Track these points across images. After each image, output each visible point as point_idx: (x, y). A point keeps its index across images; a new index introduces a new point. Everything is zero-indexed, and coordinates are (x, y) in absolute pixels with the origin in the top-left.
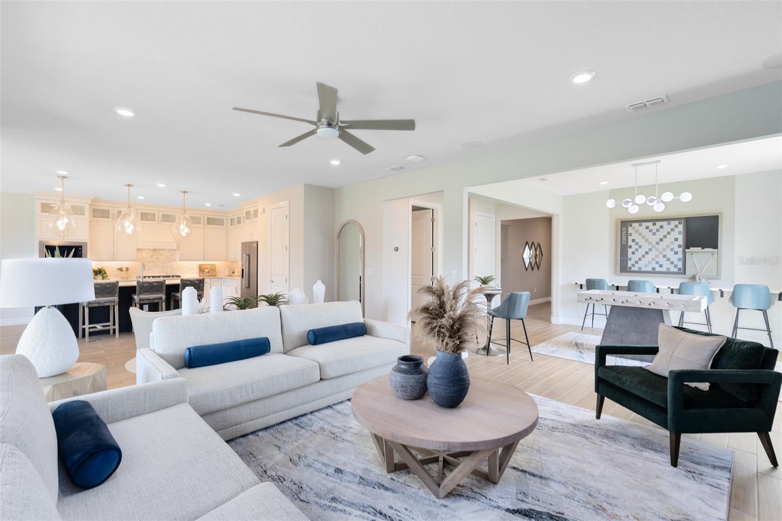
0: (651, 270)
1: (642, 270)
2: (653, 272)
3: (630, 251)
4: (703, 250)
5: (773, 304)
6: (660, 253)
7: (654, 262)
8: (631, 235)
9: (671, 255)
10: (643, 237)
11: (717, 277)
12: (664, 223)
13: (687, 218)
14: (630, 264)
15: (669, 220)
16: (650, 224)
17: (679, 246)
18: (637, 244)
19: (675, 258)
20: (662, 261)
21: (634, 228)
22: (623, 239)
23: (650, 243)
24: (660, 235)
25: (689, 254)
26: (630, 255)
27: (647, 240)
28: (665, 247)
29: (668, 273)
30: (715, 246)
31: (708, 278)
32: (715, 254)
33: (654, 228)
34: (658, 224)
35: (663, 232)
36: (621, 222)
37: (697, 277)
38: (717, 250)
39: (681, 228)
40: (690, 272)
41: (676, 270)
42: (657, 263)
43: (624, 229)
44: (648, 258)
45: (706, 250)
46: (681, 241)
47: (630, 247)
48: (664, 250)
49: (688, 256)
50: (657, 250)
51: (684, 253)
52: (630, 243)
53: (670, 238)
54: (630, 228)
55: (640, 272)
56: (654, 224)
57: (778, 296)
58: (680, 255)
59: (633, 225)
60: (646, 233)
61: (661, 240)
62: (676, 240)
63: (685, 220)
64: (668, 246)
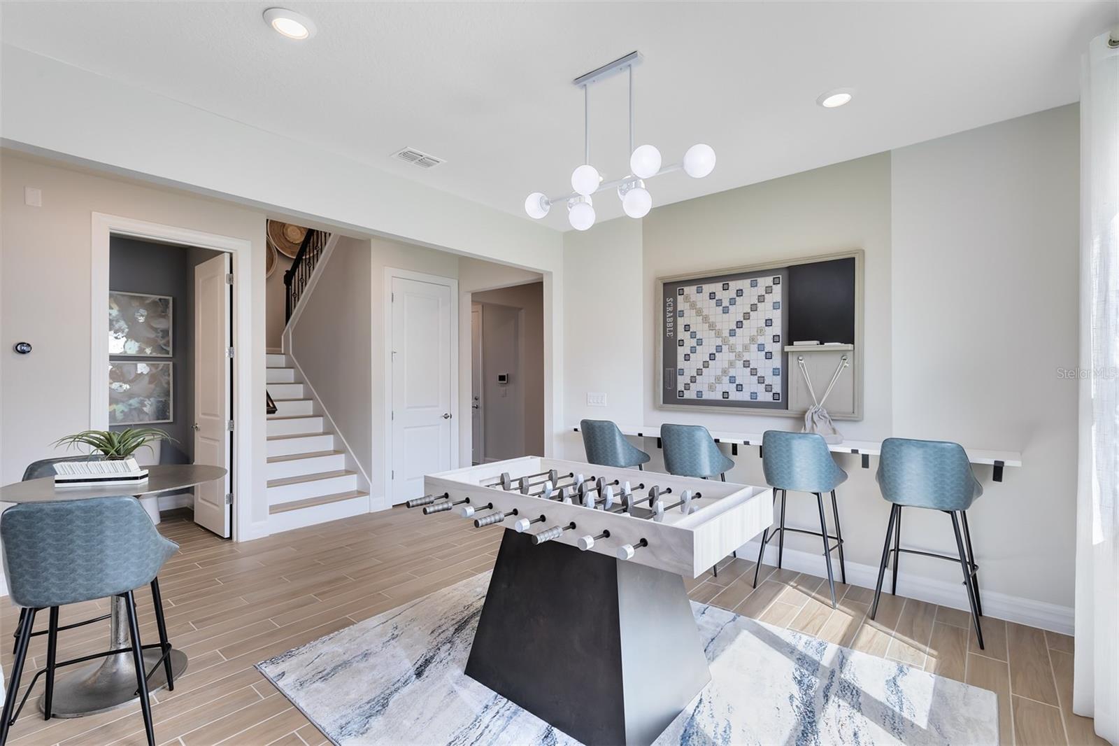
0: (720, 398)
1: (705, 397)
2: (725, 403)
3: (681, 352)
4: (822, 348)
5: (980, 492)
6: (739, 356)
7: (726, 380)
8: (682, 314)
9: (757, 359)
10: (706, 319)
11: (853, 415)
12: (744, 284)
13: (789, 268)
14: (681, 381)
15: (752, 274)
16: (717, 287)
17: (775, 339)
18: (693, 335)
19: (767, 368)
20: (742, 375)
21: (687, 299)
22: (668, 325)
23: (718, 334)
24: (736, 313)
25: (795, 358)
26: (681, 364)
27: (712, 327)
28: (747, 341)
29: (753, 405)
30: (849, 337)
31: (835, 418)
32: (850, 355)
33: (725, 296)
34: (734, 285)
35: (743, 305)
36: (665, 284)
37: (808, 416)
38: (850, 346)
39: (778, 294)
40: (795, 403)
41: (768, 397)
42: (732, 380)
43: (670, 300)
44: (716, 367)
45: (829, 346)
46: (778, 328)
47: (682, 343)
48: (746, 348)
49: (792, 361)
50: (732, 350)
51: (785, 356)
52: (681, 334)
53: (757, 319)
54: (680, 298)
55: (700, 403)
56: (726, 288)
57: (993, 467)
58: (777, 362)
59: (687, 290)
60: (710, 308)
61: (739, 324)
62: (769, 323)
63: (786, 273)
64: (753, 340)
